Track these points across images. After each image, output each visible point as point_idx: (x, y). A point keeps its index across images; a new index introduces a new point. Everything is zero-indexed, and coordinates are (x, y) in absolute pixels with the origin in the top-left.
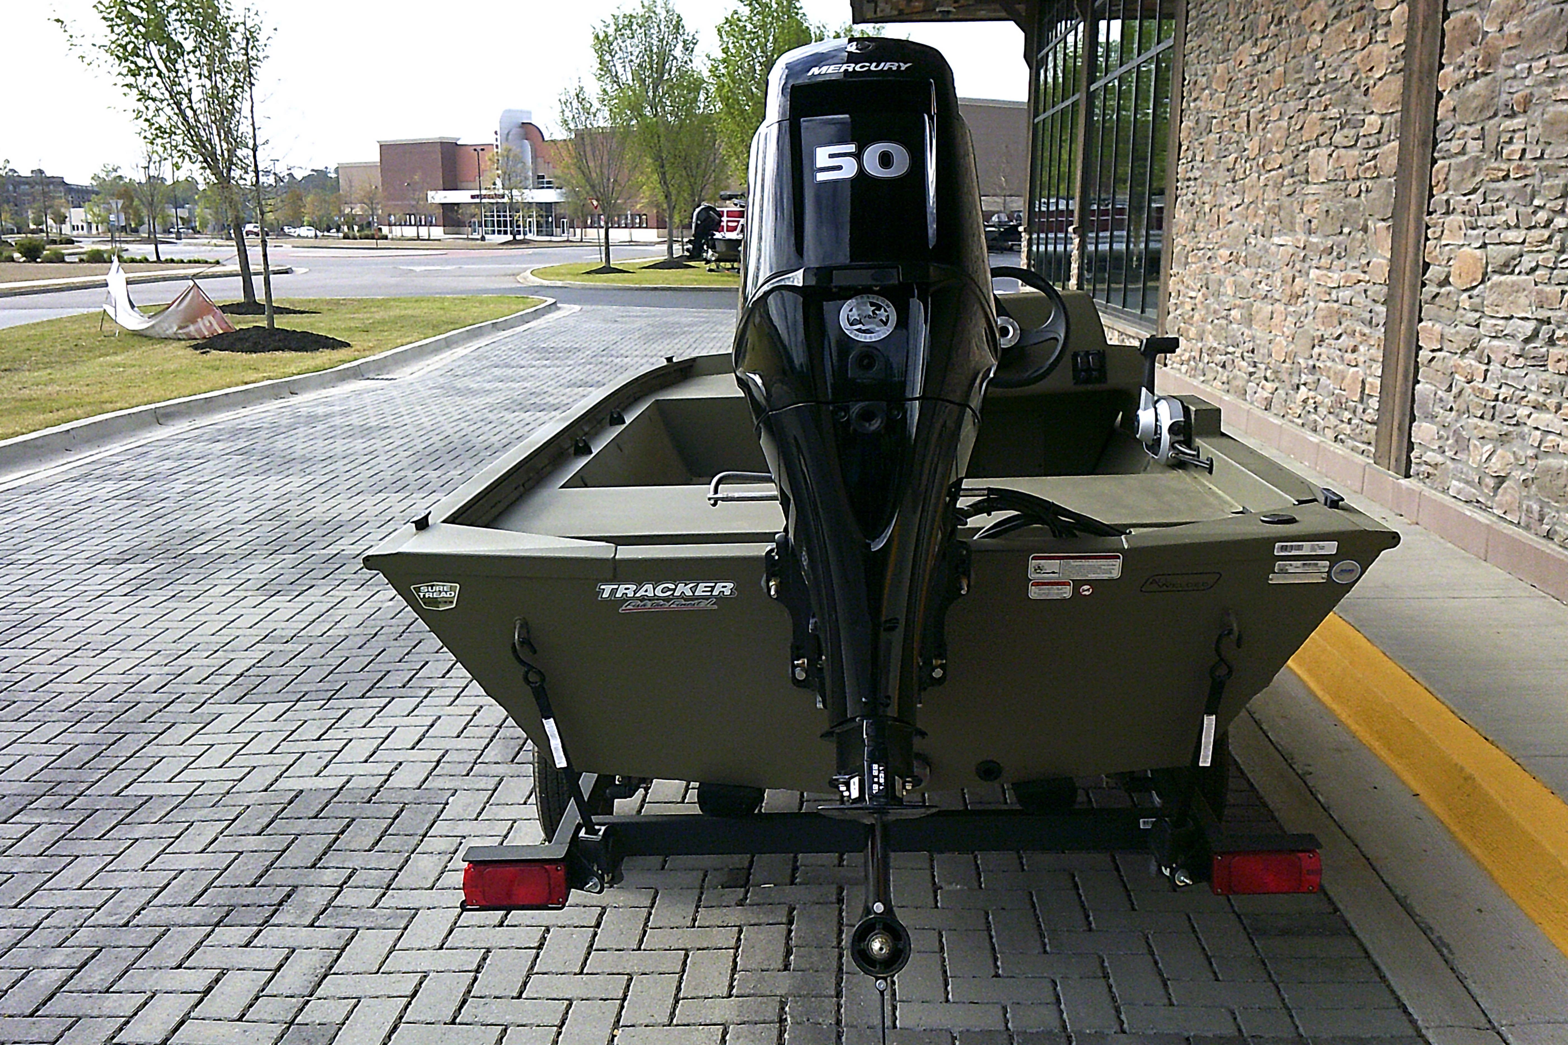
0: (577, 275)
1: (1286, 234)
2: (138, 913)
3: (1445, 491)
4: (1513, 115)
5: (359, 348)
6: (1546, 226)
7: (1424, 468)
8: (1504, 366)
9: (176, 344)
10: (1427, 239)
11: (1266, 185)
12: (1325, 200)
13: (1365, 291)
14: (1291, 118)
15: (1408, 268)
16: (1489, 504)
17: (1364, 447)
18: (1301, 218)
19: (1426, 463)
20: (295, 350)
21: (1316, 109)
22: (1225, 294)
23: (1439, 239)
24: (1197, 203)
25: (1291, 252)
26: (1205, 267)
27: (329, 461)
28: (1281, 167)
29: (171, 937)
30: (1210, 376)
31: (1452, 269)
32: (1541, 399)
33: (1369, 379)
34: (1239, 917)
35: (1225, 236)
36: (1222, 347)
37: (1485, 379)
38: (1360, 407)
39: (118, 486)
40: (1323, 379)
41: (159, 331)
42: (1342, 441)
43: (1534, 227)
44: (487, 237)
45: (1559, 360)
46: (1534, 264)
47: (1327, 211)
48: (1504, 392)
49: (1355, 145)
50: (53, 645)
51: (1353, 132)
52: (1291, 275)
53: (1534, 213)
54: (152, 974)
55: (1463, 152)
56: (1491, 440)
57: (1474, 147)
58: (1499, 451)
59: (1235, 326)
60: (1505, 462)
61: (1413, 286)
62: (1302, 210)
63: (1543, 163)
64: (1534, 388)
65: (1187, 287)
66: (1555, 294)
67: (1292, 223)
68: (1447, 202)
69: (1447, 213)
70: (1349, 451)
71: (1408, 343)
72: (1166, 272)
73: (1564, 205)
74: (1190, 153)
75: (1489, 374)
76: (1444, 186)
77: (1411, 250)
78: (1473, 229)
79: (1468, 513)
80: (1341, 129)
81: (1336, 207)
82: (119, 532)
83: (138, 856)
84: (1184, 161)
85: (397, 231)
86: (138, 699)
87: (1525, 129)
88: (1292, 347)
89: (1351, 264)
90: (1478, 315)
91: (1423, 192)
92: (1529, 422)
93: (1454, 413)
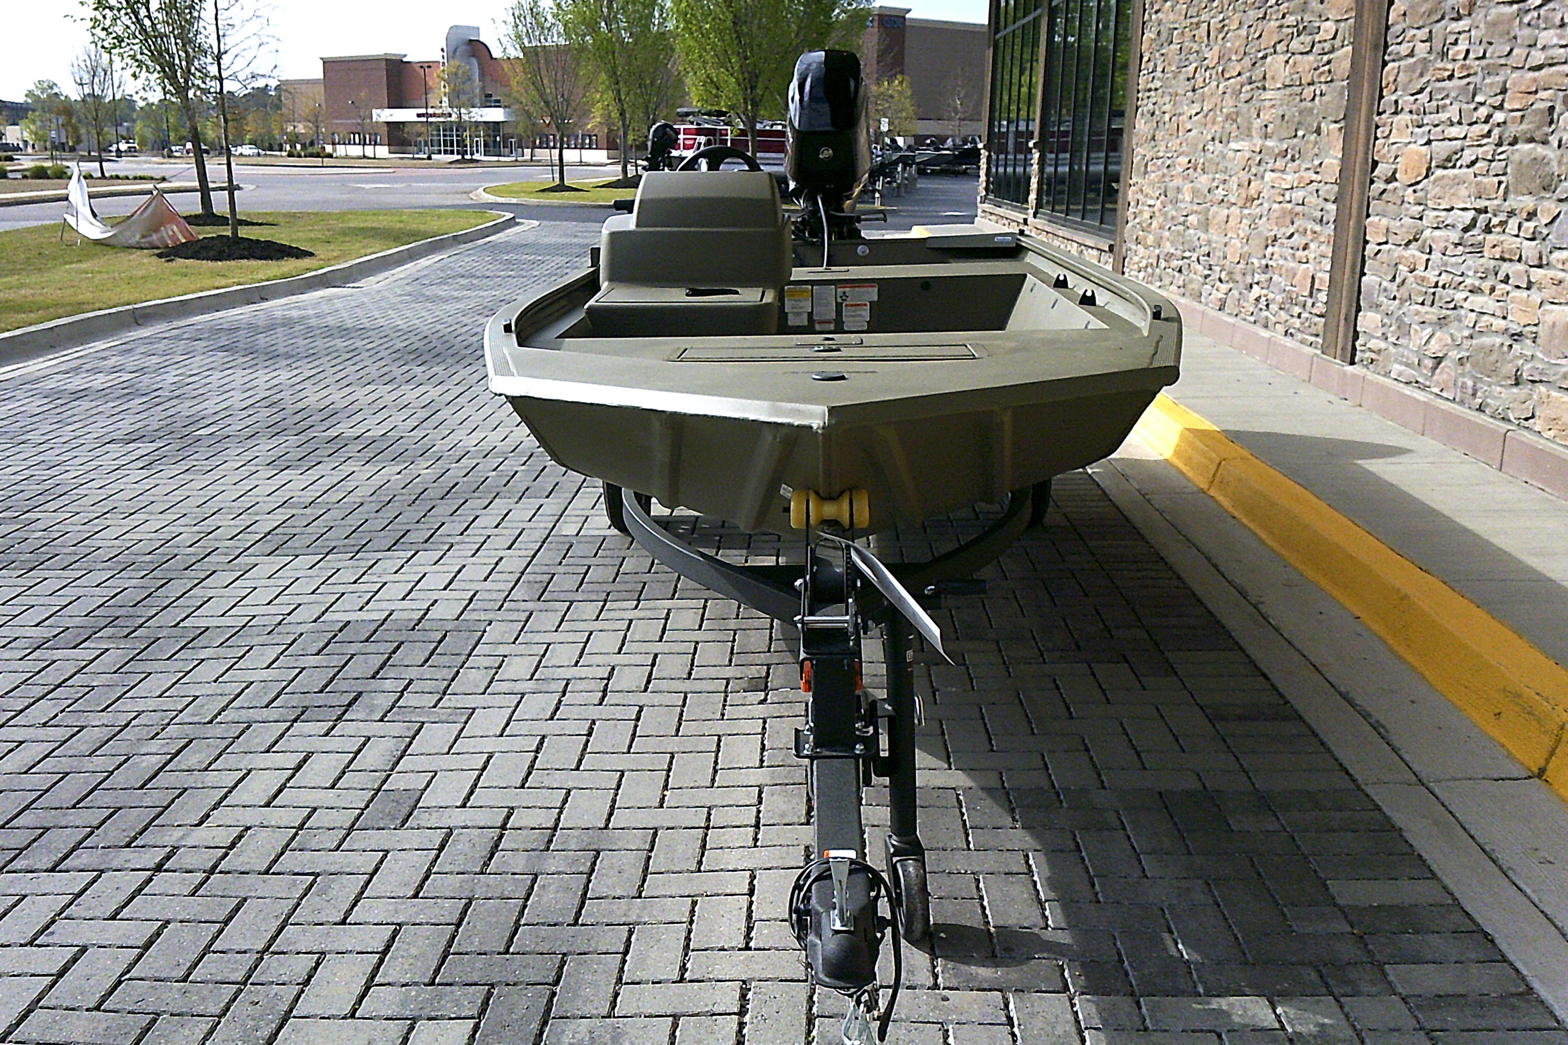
0: (531, 193)
1: (1243, 140)
2: (220, 714)
3: (1387, 374)
4: (1459, 18)
5: (322, 257)
6: (1486, 122)
7: (1369, 355)
8: (1444, 254)
9: (139, 252)
10: (1376, 138)
11: (1224, 93)
12: (1281, 105)
13: (1317, 191)
14: (1250, 27)
15: (1357, 168)
16: (1428, 383)
17: (1313, 339)
18: (1257, 123)
19: (1370, 350)
20: (260, 259)
21: (1274, 17)
22: (1183, 201)
23: (1387, 137)
24: (1157, 112)
25: (1247, 156)
26: (1164, 176)
27: (314, 357)
28: (1239, 74)
29: (254, 731)
30: (1166, 281)
31: (1399, 166)
32: (1477, 283)
33: (1319, 275)
34: (1201, 708)
35: (1184, 144)
36: (1179, 253)
37: (1426, 268)
38: (1310, 302)
39: (110, 377)
40: (1275, 278)
41: (122, 239)
42: (1292, 335)
43: (1476, 123)
44: (433, 156)
45: (1494, 246)
46: (1473, 158)
47: (1283, 116)
48: (1444, 278)
49: (1311, 51)
50: (82, 509)
51: (1309, 39)
52: (1246, 179)
53: (1475, 109)
54: (243, 758)
55: (1411, 54)
56: (1431, 324)
57: (1422, 49)
58: (1438, 334)
59: (1192, 231)
60: (1443, 343)
61: (1362, 184)
62: (1258, 115)
63: (1484, 62)
64: (1471, 273)
65: (1146, 196)
66: (1493, 185)
67: (1249, 129)
68: (1396, 102)
69: (1396, 113)
70: (1298, 344)
71: (1356, 238)
72: (1125, 181)
73: (1503, 100)
74: (1151, 64)
75: (1430, 263)
76: (1394, 88)
77: (1361, 149)
78: (1419, 127)
79: (1408, 393)
80: (1298, 36)
81: (1292, 112)
82: (120, 417)
83: (208, 671)
84: (1145, 72)
85: (341, 150)
86: (176, 552)
87: (1470, 31)
88: (1246, 248)
89: (1304, 166)
90: (1421, 208)
91: (1374, 92)
92: (1465, 305)
93: (1397, 301)
